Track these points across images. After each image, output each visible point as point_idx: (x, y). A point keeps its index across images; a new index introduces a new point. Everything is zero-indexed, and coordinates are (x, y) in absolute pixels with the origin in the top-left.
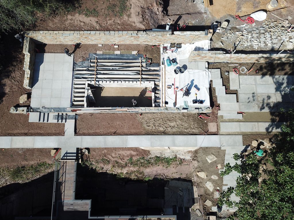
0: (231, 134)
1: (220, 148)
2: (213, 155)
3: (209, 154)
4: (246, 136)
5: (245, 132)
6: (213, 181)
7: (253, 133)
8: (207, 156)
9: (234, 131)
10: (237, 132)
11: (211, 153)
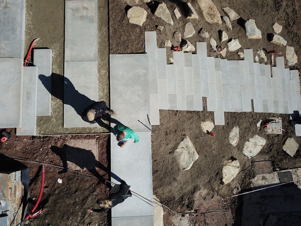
0: (106, 91)
1: (155, 129)
2: (175, 148)
3: (175, 161)
4: (113, 42)
5: (100, 44)
6: (243, 138)
7: (101, 19)
8: (179, 169)
9: (97, 82)
10: (99, 71)
11: (171, 156)
